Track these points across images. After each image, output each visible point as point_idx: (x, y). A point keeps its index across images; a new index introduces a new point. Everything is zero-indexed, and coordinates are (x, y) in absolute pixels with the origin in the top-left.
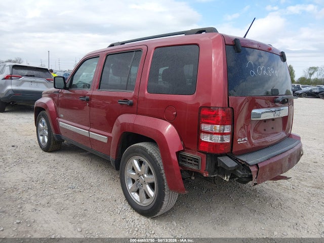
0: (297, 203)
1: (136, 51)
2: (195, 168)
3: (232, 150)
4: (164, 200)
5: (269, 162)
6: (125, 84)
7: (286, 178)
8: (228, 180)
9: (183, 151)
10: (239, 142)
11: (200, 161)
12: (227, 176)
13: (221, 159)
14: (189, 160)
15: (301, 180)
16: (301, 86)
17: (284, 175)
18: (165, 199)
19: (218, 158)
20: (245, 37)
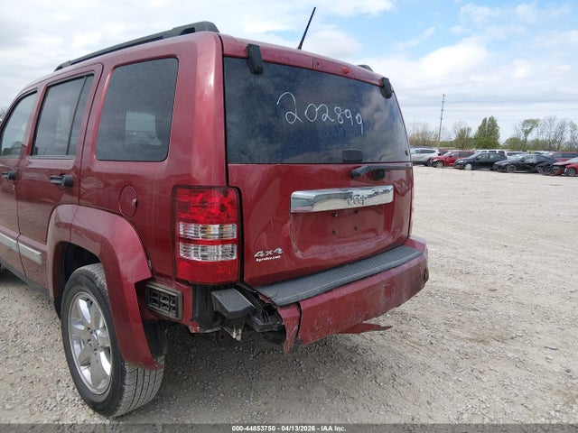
0: (428, 374)
1: (87, 76)
2: (172, 315)
3: (242, 276)
4: (124, 384)
5: (327, 297)
6: (65, 145)
7: (378, 328)
8: (239, 338)
9: (152, 279)
10: (259, 258)
11: (180, 301)
12: (237, 329)
13: (217, 295)
14: (164, 298)
15: (452, 326)
16: (506, 152)
17: (373, 321)
18: (127, 382)
19: (213, 293)
20: (300, 47)
